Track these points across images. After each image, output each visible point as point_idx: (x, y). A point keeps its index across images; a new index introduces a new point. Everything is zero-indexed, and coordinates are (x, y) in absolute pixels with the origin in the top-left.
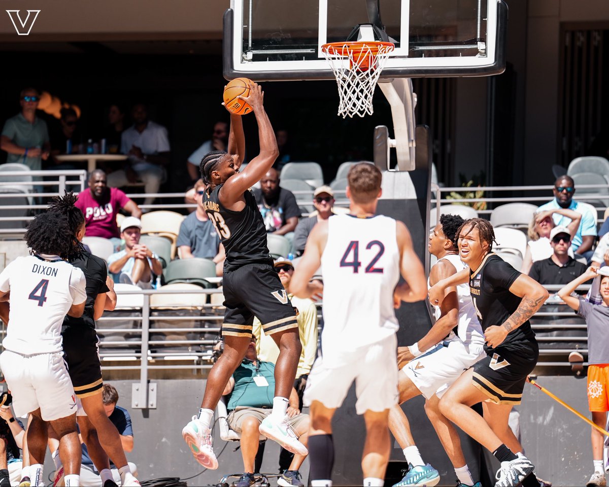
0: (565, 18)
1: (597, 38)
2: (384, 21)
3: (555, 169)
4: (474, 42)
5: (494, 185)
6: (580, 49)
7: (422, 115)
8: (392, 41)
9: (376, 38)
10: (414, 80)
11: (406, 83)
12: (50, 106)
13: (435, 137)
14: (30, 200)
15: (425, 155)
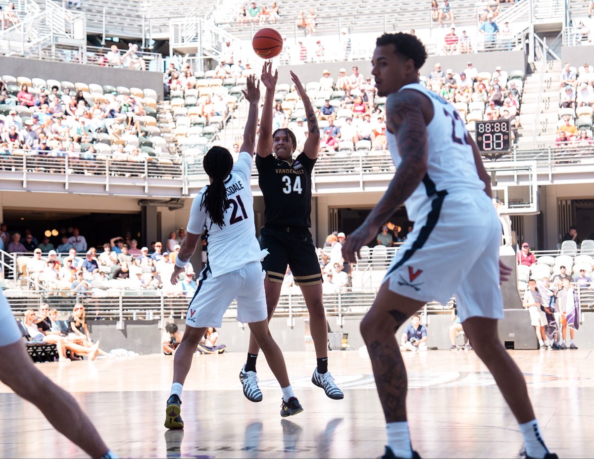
0: (559, 195)
1: (569, 202)
2: (499, 197)
3: (558, 245)
4: (529, 203)
5: (538, 250)
6: (564, 206)
7: (513, 228)
8: (502, 203)
9: (497, 202)
10: (510, 216)
11: (508, 217)
12: (391, 226)
13: (518, 235)
14: (386, 257)
15: (515, 241)
